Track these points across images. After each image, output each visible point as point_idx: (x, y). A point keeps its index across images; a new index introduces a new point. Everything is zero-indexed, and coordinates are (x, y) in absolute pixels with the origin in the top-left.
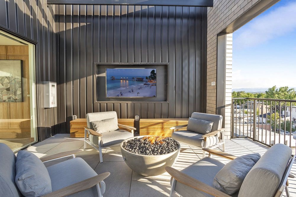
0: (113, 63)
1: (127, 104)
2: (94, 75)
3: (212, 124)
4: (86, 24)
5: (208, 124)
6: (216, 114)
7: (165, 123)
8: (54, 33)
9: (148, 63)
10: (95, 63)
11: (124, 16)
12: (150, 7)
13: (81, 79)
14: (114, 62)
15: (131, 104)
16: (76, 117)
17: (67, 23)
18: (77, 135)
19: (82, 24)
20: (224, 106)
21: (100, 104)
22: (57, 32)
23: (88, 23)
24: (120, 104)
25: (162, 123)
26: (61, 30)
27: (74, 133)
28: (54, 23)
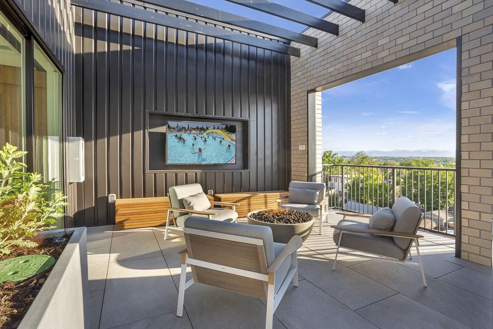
0: (175, 113)
1: (196, 174)
2: (146, 130)
3: (318, 193)
4: (133, 48)
5: (315, 193)
6: (308, 181)
7: (252, 198)
8: (73, 53)
9: (224, 117)
10: (147, 111)
11: (192, 46)
12: (226, 41)
13: (123, 136)
14: (177, 111)
15: (201, 174)
16: (115, 197)
17: (98, 41)
18: (126, 224)
19: (125, 47)
20: (315, 174)
21: (155, 174)
22: (78, 52)
23: (135, 48)
24: (186, 174)
25: (249, 198)
26: (87, 51)
27: (121, 223)
28: (74, 37)
